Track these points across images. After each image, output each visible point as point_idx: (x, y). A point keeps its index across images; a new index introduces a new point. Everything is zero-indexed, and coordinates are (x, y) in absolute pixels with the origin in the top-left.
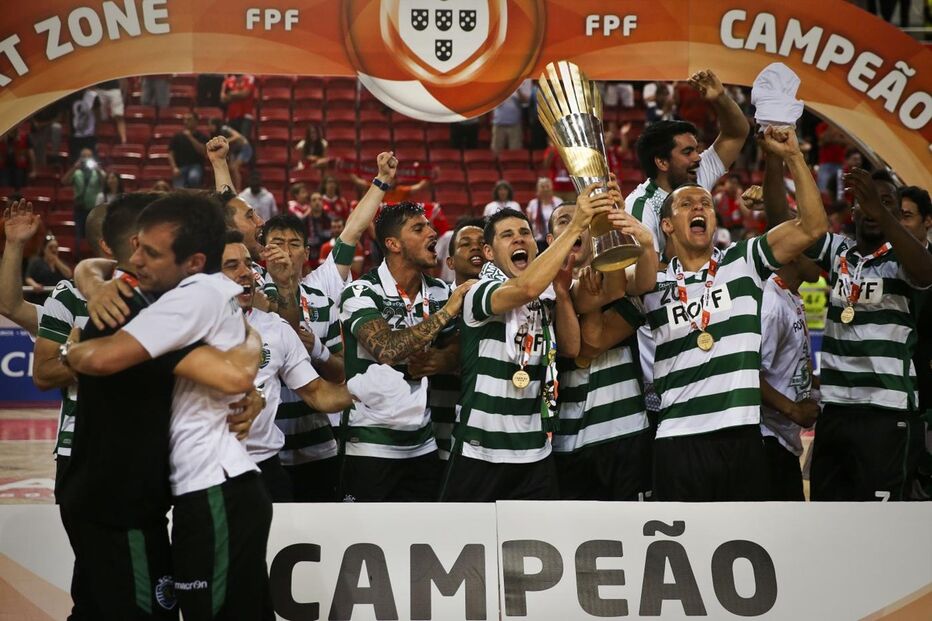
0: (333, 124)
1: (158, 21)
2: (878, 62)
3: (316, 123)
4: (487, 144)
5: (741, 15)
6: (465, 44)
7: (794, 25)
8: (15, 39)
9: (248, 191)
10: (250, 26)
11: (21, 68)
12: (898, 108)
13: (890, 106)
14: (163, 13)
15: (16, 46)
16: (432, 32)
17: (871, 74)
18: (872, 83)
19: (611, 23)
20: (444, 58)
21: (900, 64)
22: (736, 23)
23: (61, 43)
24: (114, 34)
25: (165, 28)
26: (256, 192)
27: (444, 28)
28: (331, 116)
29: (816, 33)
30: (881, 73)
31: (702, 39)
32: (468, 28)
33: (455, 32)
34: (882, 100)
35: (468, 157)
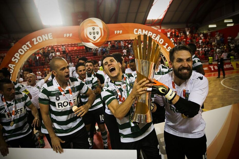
0: (79, 55)
1: (51, 37)
2: (155, 35)
3: (78, 55)
4: (97, 55)
5: (136, 29)
6: (98, 36)
7: (144, 31)
8: (29, 42)
9: (70, 63)
10: (65, 37)
11: (30, 46)
12: (159, 41)
13: (158, 41)
14: (51, 36)
15: (30, 43)
16: (92, 35)
17: (155, 37)
18: (155, 38)
19: (118, 32)
20: (95, 39)
21: (158, 35)
22: (136, 31)
23: (36, 42)
24: (44, 40)
25: (52, 38)
26: (71, 63)
27: (94, 34)
28: (79, 54)
29: (147, 31)
30: (156, 36)
31: (131, 33)
32: (98, 34)
33: (96, 35)
34: (157, 40)
35: (95, 57)
